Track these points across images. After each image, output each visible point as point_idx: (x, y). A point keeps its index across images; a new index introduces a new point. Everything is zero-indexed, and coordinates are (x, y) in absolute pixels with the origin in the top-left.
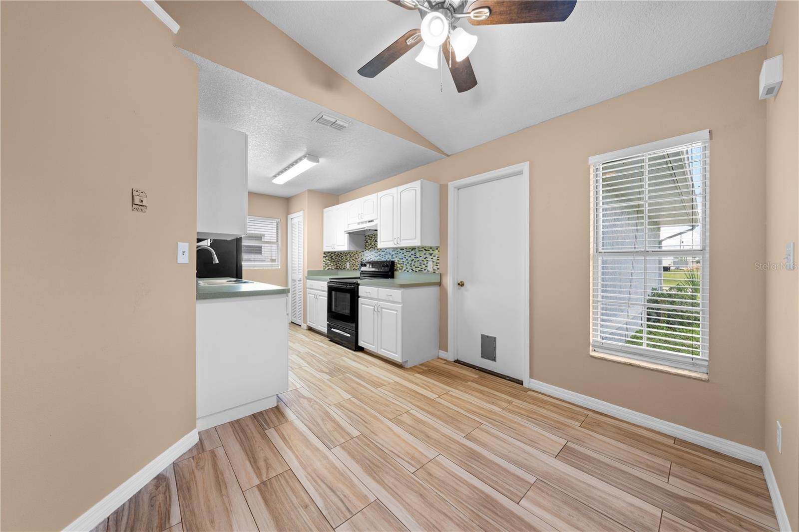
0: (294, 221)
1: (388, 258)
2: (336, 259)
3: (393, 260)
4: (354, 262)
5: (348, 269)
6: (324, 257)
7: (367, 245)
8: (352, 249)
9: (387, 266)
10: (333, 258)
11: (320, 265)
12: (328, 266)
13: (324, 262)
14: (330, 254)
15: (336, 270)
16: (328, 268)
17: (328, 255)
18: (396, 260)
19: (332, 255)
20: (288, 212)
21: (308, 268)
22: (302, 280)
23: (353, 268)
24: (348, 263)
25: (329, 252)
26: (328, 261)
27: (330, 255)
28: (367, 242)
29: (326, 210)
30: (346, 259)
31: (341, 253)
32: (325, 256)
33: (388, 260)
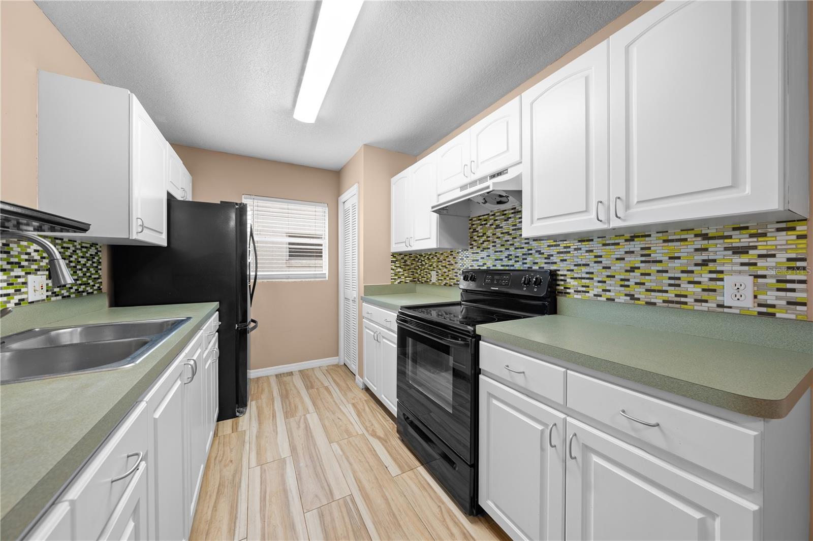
0: (348, 205)
1: (537, 263)
2: (413, 266)
3: (553, 267)
4: (445, 270)
5: (433, 284)
6: (392, 262)
7: (475, 238)
8: (446, 245)
9: (538, 283)
10: (408, 263)
11: (385, 276)
12: (399, 278)
13: (392, 272)
14: (402, 256)
15: (413, 284)
16: (399, 281)
17: (399, 258)
18: (562, 268)
19: (406, 258)
20: (338, 192)
21: (364, 283)
22: (357, 300)
23: (444, 282)
24: (434, 273)
25: (400, 254)
26: (399, 270)
27: (403, 258)
28: (475, 230)
29: (393, 180)
30: (431, 266)
31: (421, 255)
32: (394, 259)
33: (535, 267)
